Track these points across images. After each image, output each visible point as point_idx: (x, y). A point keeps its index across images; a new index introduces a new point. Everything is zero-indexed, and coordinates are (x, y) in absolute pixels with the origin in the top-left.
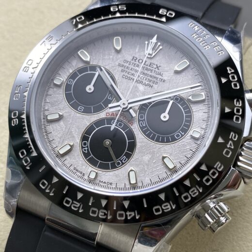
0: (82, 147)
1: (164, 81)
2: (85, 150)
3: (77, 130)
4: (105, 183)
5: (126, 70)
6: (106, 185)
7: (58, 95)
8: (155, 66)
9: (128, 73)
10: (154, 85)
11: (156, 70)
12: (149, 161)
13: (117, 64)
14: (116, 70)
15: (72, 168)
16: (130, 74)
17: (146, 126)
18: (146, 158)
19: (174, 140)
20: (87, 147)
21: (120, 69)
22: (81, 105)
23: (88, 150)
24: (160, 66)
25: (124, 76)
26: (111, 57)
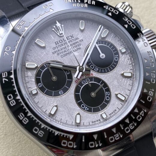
0: (84, 109)
1: (82, 41)
2: (86, 109)
3: (72, 104)
4: (112, 113)
5: (59, 52)
6: (114, 113)
7: (42, 99)
8: (70, 37)
9: (62, 53)
10: (80, 47)
11: (73, 38)
12: (118, 83)
13: (52, 53)
14: (55, 57)
15: (91, 123)
16: (63, 52)
17: (99, 69)
18: (115, 82)
19: (117, 62)
20: (86, 106)
21: (56, 54)
22: (59, 91)
23: (87, 107)
24: (72, 35)
25: (62, 56)
26: (45, 53)
